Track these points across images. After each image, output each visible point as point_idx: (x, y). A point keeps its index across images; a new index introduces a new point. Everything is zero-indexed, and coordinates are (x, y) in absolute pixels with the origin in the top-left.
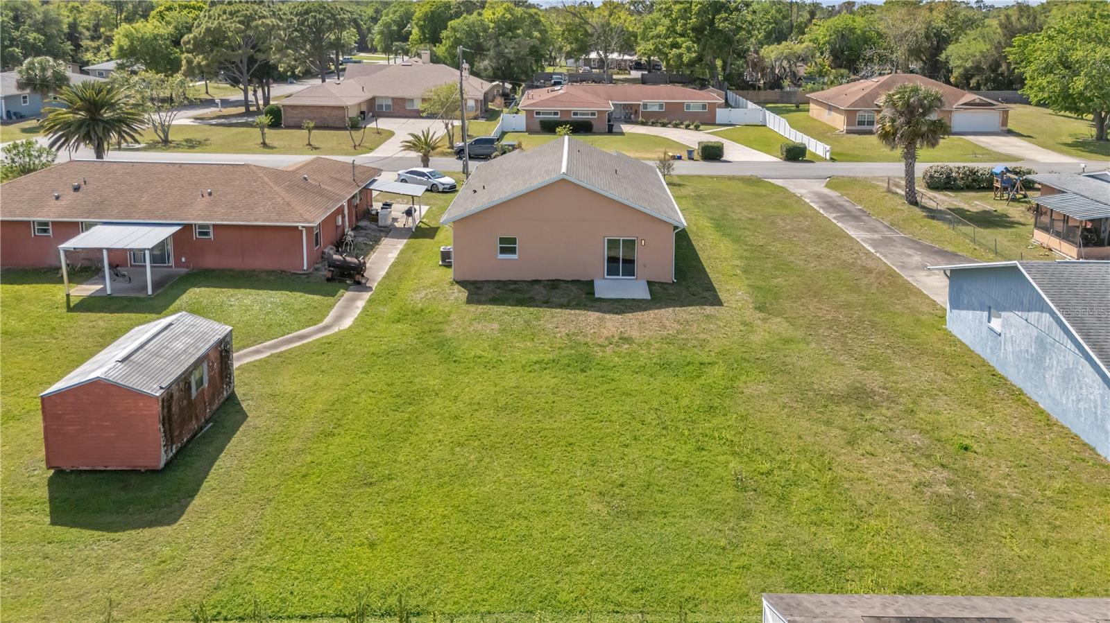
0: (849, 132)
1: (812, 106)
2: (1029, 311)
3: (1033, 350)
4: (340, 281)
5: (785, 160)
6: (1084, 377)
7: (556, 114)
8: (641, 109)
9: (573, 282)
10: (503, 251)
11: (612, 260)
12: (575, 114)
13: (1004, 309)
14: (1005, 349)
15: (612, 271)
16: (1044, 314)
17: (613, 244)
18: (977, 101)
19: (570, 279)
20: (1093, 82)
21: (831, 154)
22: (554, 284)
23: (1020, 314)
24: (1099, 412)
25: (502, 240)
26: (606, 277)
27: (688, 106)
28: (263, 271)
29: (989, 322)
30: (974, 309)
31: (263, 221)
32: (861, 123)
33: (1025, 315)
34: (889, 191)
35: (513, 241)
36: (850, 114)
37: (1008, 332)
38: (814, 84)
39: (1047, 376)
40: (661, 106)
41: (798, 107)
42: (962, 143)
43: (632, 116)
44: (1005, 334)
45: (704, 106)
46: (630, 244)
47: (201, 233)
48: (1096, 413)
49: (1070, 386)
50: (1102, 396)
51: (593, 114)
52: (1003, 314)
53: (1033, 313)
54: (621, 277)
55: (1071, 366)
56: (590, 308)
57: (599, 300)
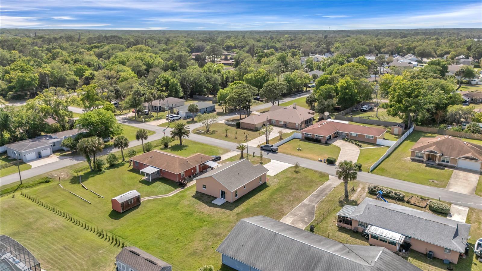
0: (411, 159)
7: (310, 135)
9: (214, 197)
12: (316, 136)
18: (470, 157)
22: (210, 197)
26: (221, 198)
27: (367, 136)
32: (417, 156)
35: (205, 186)
43: (347, 137)
45: (372, 137)
51: (322, 137)
56: (208, 204)
57: (211, 203)
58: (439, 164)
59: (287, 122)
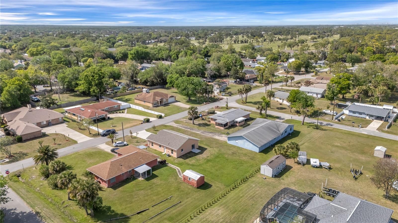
0: (153, 107)
1: (136, 100)
2: (242, 140)
3: (243, 144)
5: (158, 118)
6: (250, 145)
8: (104, 110)
12: (100, 116)
14: (238, 144)
17: (192, 145)
19: (190, 152)
24: (252, 147)
25: (182, 150)
26: (193, 150)
27: (114, 107)
29: (235, 141)
34: (186, 122)
36: (153, 103)
39: (245, 145)
40: (108, 108)
44: (239, 142)
45: (118, 106)
46: (194, 145)
49: (248, 146)
55: (248, 144)
56: (198, 155)
57: (197, 153)
58: (165, 104)
59: (50, 120)
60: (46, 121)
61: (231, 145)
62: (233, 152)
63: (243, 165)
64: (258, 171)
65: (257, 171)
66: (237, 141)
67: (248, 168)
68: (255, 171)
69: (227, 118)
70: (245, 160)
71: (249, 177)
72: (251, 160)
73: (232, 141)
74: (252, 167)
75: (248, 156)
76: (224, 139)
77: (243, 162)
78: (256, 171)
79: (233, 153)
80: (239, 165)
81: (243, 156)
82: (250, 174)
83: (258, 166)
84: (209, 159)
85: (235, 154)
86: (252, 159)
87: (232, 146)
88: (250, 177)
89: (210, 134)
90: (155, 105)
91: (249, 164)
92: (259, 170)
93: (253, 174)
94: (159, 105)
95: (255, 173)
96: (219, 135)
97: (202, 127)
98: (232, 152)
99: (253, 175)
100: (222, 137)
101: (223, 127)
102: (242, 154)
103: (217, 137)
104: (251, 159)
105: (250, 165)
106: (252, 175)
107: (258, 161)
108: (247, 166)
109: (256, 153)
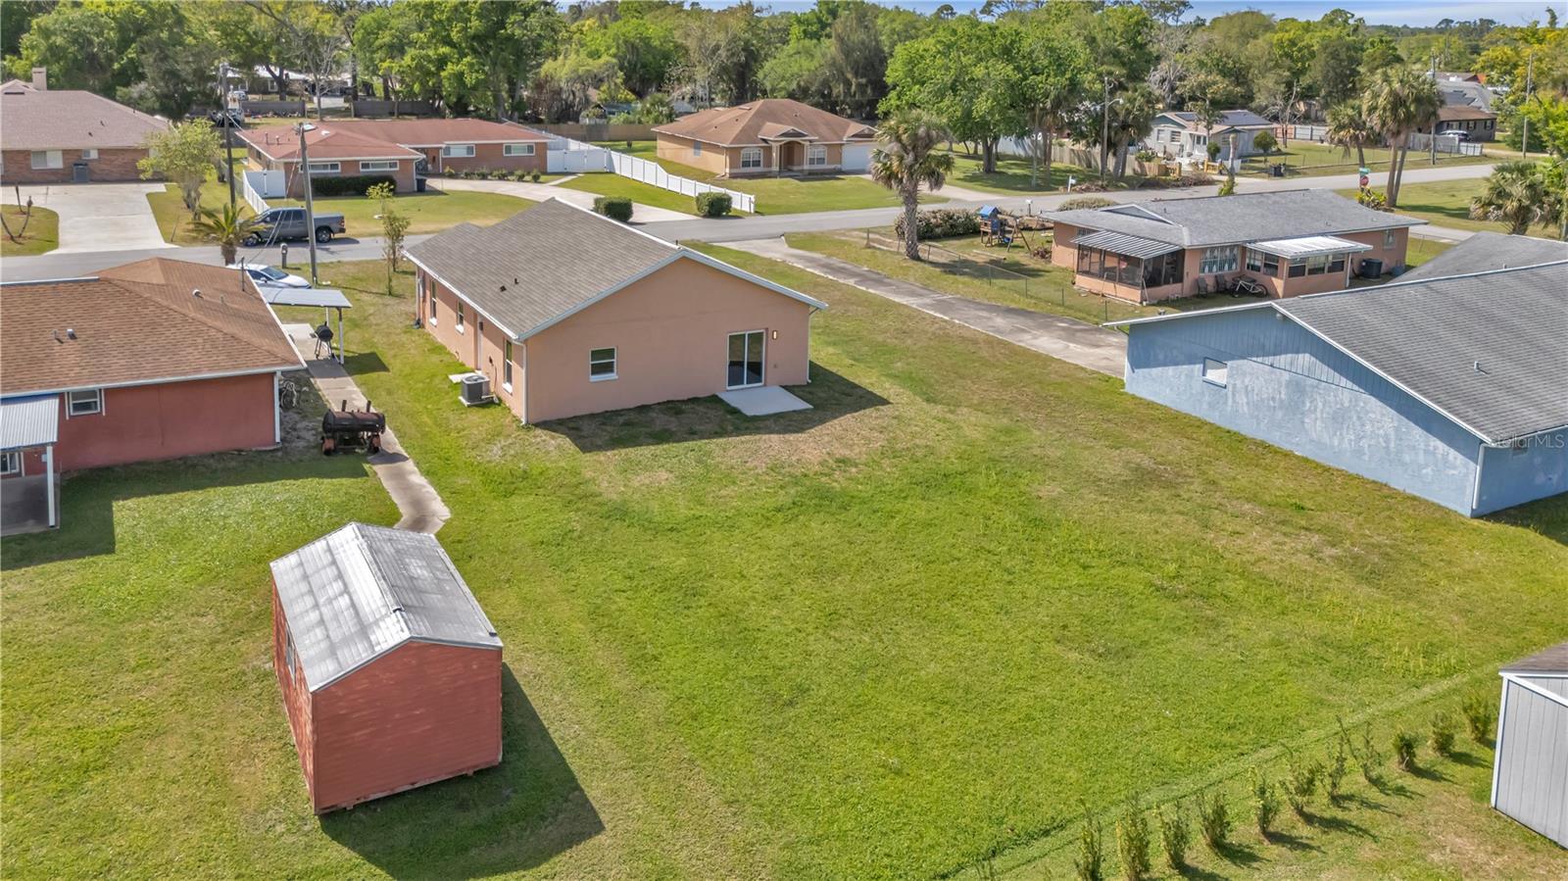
0: (734, 176)
1: (660, 143)
2: (1275, 355)
3: (1283, 396)
4: (346, 452)
5: (705, 216)
6: (1367, 412)
7: (334, 166)
8: (442, 155)
9: (689, 400)
10: (597, 369)
11: (735, 365)
12: (365, 166)
13: (1233, 358)
14: (1234, 402)
15: (735, 379)
16: (1301, 356)
17: (736, 340)
18: (866, 132)
19: (686, 398)
20: (998, 104)
21: (756, 206)
22: (672, 407)
23: (1260, 359)
24: (1392, 445)
25: (595, 354)
26: (729, 388)
27: (509, 149)
28: (203, 456)
29: (1204, 375)
30: (1176, 364)
31: (211, 370)
32: (746, 164)
33: (1269, 360)
34: (868, 247)
35: (610, 353)
36: (733, 152)
37: (1238, 382)
38: (628, 113)
39: (1307, 420)
40: (470, 149)
41: (630, 145)
42: (862, 183)
43: (429, 166)
44: (1234, 386)
45: (530, 148)
46: (756, 339)
47: (77, 407)
48: (1387, 447)
49: (1345, 426)
50: (1397, 429)
51: (395, 165)
52: (1229, 363)
53: (1283, 356)
54: (745, 386)
55: (1346, 404)
56: (758, 431)
57: (755, 418)
58: (812, 173)
59: (87, 152)
60: (66, 152)
61: (1150, 405)
62: (1146, 463)
63: (1215, 624)
64: (1444, 745)
65: (1426, 755)
66: (1216, 375)
67: (1281, 678)
68: (1386, 745)
69: (1186, 221)
70: (1272, 572)
71: (1267, 814)
72: (1362, 580)
73: (1170, 370)
74: (1348, 675)
75: (1322, 530)
76: (1104, 363)
77: (1233, 586)
78: (1406, 747)
79: (1144, 478)
80: (1170, 608)
81: (1256, 521)
82: (1282, 776)
83: (1449, 672)
84: (838, 482)
85: (1169, 485)
86: (1372, 577)
87: (1154, 421)
88: (1285, 819)
89: (1000, 321)
90: (751, 169)
91: (1315, 626)
92: (1465, 739)
93: (1354, 782)
94: (775, 168)
95: (1392, 769)
96: (1070, 335)
97: (966, 279)
98: (1138, 468)
99: (1353, 814)
100: (1098, 346)
101: (1133, 285)
102: (1253, 499)
103: (1046, 343)
104: (1352, 564)
105: (1323, 641)
106: (1336, 800)
107: (1464, 612)
108: (1276, 643)
109: (1442, 517)
